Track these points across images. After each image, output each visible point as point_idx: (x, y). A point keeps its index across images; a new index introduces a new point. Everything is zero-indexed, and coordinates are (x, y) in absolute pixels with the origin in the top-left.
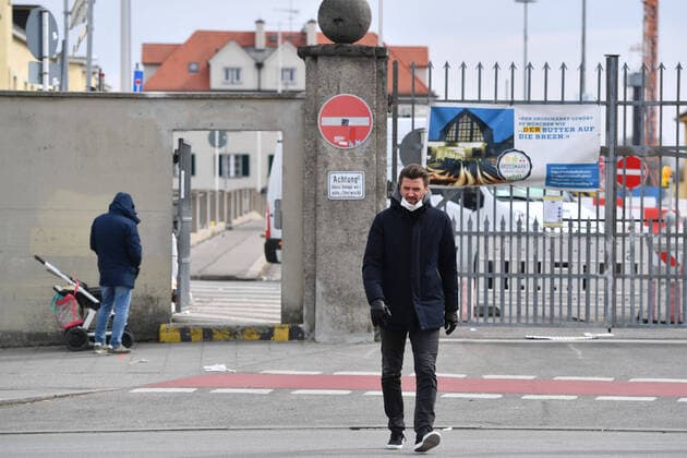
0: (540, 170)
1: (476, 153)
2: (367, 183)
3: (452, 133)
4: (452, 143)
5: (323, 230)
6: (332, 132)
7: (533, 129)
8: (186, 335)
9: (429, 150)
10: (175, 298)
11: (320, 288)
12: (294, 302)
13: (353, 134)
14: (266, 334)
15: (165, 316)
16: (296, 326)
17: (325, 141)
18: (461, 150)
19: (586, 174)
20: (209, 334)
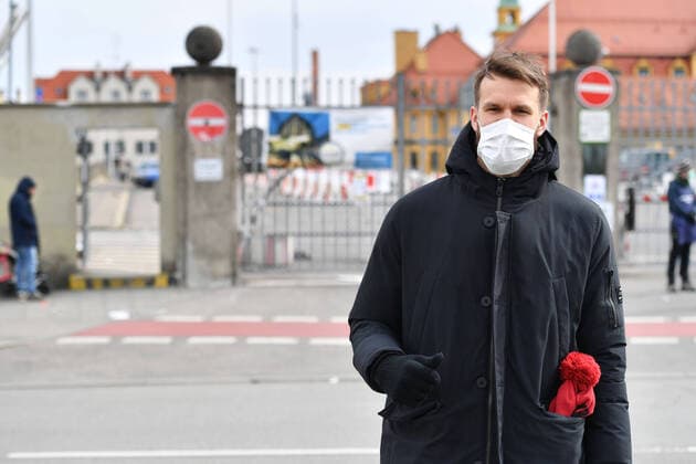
0: (350, 157)
1: (304, 145)
2: (225, 168)
3: (285, 131)
4: (286, 137)
5: (192, 204)
6: (197, 130)
7: (345, 126)
8: (90, 284)
9: (270, 144)
10: (81, 255)
11: (190, 247)
12: (170, 257)
13: (213, 131)
14: (150, 282)
15: (73, 270)
16: (172, 274)
17: (192, 138)
18: (293, 142)
19: (383, 159)
20: (107, 283)
